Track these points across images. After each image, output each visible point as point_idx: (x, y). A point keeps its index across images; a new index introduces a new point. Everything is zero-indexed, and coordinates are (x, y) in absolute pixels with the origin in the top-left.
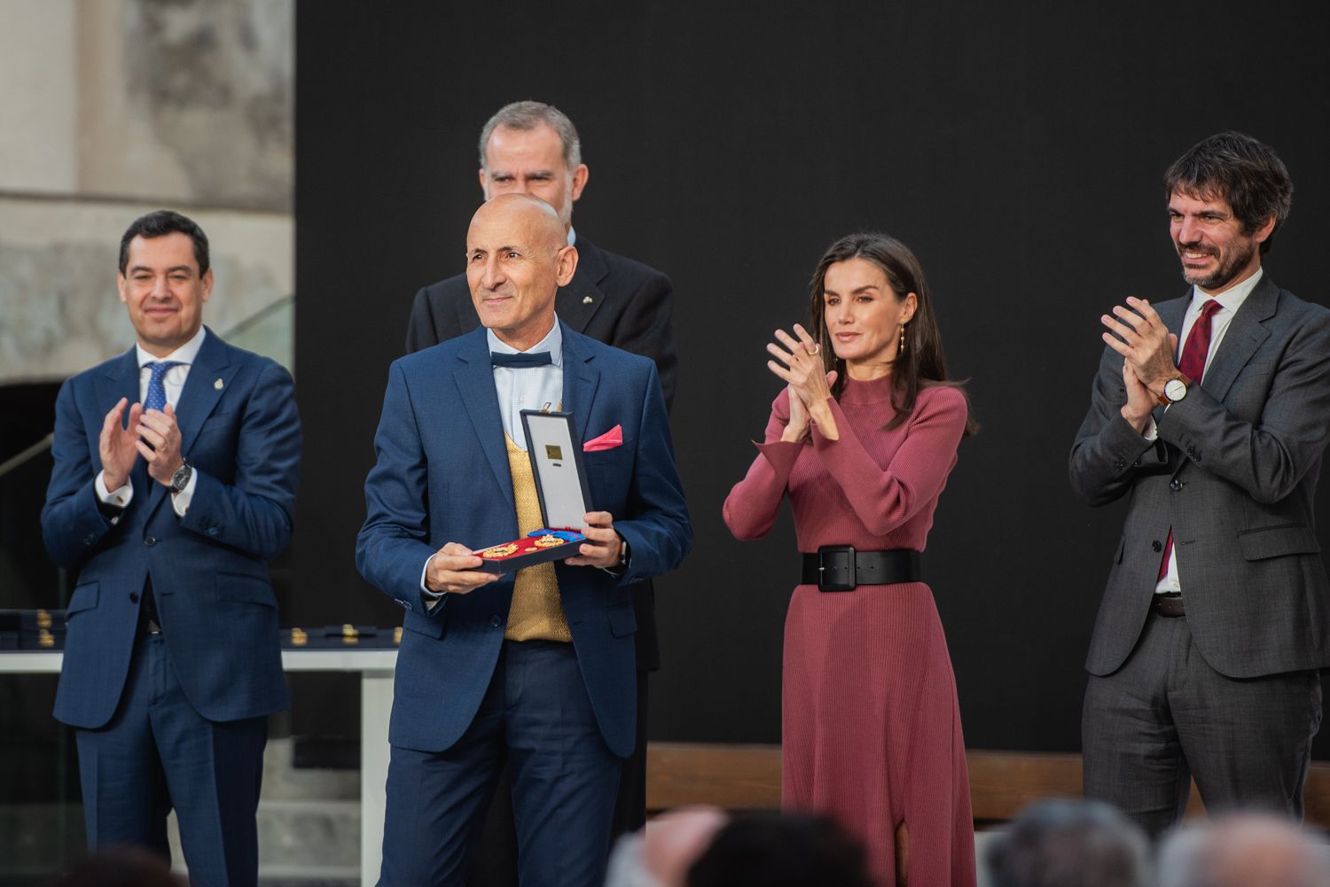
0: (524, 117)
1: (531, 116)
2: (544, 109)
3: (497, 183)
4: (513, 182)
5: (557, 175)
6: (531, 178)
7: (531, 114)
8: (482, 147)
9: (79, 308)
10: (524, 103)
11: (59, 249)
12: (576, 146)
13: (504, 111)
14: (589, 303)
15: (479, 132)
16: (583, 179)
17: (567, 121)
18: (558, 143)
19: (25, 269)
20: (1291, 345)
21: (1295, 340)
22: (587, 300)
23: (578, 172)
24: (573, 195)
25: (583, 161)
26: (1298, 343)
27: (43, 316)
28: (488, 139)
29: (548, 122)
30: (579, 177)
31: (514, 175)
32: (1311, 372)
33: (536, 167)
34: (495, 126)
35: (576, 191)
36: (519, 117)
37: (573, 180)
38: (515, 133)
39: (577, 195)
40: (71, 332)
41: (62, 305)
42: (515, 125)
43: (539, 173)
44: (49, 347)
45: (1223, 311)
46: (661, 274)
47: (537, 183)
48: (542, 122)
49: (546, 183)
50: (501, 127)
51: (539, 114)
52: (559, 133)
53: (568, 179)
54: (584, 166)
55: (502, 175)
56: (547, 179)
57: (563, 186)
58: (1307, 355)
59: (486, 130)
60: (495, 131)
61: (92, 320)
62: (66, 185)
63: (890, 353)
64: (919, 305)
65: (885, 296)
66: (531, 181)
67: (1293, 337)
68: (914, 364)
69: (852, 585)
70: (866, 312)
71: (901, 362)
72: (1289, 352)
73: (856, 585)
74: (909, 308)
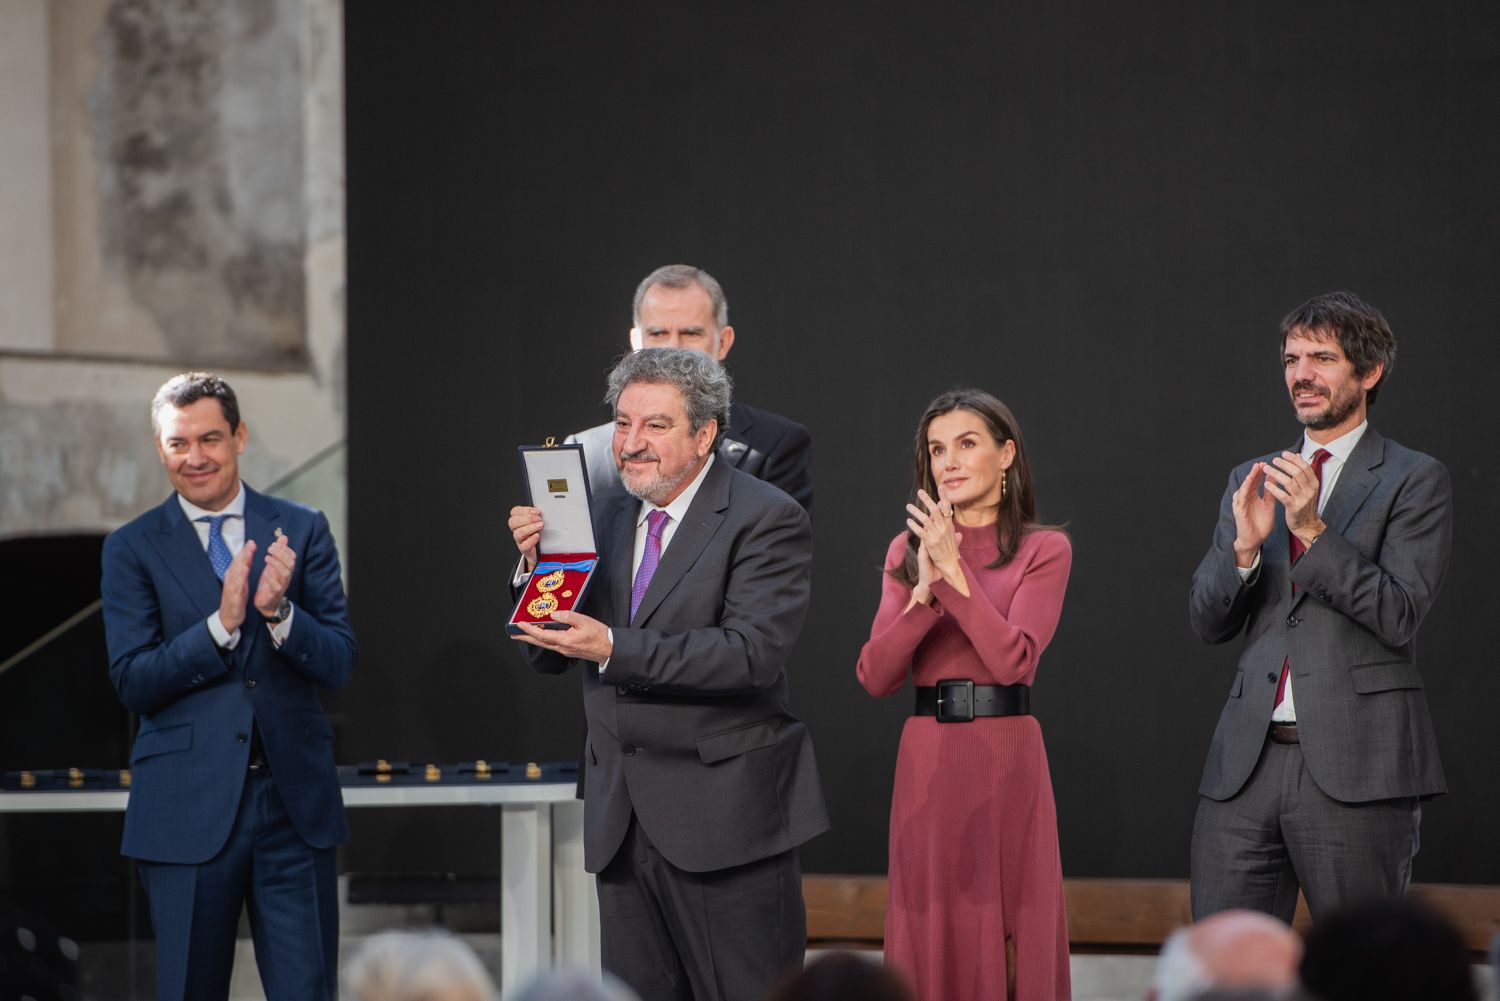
0: (679, 277)
1: (684, 278)
2: (696, 272)
3: (652, 338)
4: (667, 336)
5: (707, 331)
6: (684, 333)
7: (685, 274)
8: (635, 306)
9: (80, 463)
10: (676, 267)
12: (724, 307)
13: (657, 272)
15: (633, 291)
16: (730, 341)
17: (716, 284)
18: (709, 303)
20: (1402, 494)
21: (1405, 488)
23: (726, 332)
25: (730, 323)
26: (1408, 491)
28: (642, 298)
29: (700, 284)
30: (726, 340)
31: (668, 330)
33: (691, 325)
34: (648, 286)
35: (722, 351)
36: (673, 277)
37: (721, 340)
38: (670, 292)
39: (725, 353)
41: (65, 460)
42: (669, 284)
43: (691, 329)
45: (1332, 459)
46: (801, 426)
47: (686, 338)
48: (694, 282)
49: (698, 337)
50: (656, 286)
51: (694, 276)
52: (709, 293)
53: (717, 338)
54: (730, 328)
55: (657, 330)
56: (698, 334)
57: (712, 344)
58: (1415, 503)
59: (640, 290)
60: (651, 290)
61: (92, 476)
62: (43, 342)
63: (994, 498)
64: (1017, 452)
65: (985, 442)
66: (683, 337)
67: (1403, 485)
68: (1017, 506)
69: (972, 717)
70: (970, 458)
71: (1004, 506)
72: (1400, 500)
73: (975, 717)
74: (1007, 456)
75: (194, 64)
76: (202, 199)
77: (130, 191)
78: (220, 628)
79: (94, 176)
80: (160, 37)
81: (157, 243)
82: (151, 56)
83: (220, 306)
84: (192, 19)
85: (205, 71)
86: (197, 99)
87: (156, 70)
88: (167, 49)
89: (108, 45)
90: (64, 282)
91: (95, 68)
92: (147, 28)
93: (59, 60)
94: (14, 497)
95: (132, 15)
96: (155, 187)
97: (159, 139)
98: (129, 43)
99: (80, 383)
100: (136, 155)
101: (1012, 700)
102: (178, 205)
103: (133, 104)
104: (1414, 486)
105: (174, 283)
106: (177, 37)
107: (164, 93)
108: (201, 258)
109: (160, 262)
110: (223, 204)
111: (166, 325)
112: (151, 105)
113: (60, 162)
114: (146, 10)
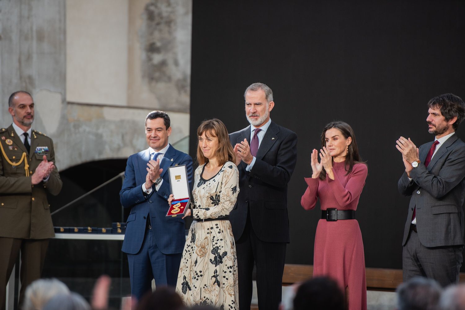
1: (257, 87)
2: (261, 85)
3: (247, 106)
4: (251, 105)
5: (264, 103)
6: (256, 104)
9: (127, 138)
11: (122, 121)
12: (271, 96)
14: (273, 139)
16: (273, 105)
18: (264, 95)
19: (113, 127)
20: (450, 155)
22: (273, 138)
23: (271, 103)
24: (269, 110)
26: (452, 154)
27: (117, 140)
29: (262, 89)
30: (272, 105)
31: (251, 103)
32: (454, 162)
33: (257, 101)
36: (254, 87)
37: (270, 105)
38: (253, 92)
39: (270, 110)
40: (125, 145)
41: (123, 137)
42: (253, 90)
43: (258, 103)
44: (119, 149)
45: (440, 144)
48: (260, 89)
49: (260, 106)
51: (260, 86)
52: (265, 92)
53: (267, 105)
54: (273, 102)
55: (248, 103)
57: (265, 107)
59: (246, 90)
60: (248, 91)
61: (131, 142)
62: (124, 103)
63: (344, 154)
64: (352, 140)
65: (341, 138)
66: (256, 105)
67: (451, 152)
68: (351, 157)
69: (336, 220)
70: (336, 143)
71: (347, 156)
72: (449, 156)
73: (337, 220)
74: (349, 141)
75: (169, 22)
76: (170, 62)
77: (150, 59)
78: (144, 187)
79: (140, 54)
80: (160, 15)
81: (157, 74)
82: (157, 20)
83: (174, 93)
84: (169, 9)
85: (172, 25)
86: (170, 33)
87: (158, 24)
88: (162, 18)
89: (145, 17)
90: (130, 86)
91: (141, 23)
92: (156, 11)
93: (131, 21)
94: (107, 147)
95: (152, 8)
96: (157, 58)
97: (158, 44)
98: (151, 16)
99: (129, 115)
100: (152, 49)
101: (349, 214)
102: (163, 63)
103: (151, 34)
104: (454, 152)
105: (161, 86)
106: (165, 14)
107: (160, 31)
108: (169, 79)
109: (158, 80)
110: (176, 63)
111: (159, 98)
112: (157, 34)
113: (130, 50)
114: (156, 7)
